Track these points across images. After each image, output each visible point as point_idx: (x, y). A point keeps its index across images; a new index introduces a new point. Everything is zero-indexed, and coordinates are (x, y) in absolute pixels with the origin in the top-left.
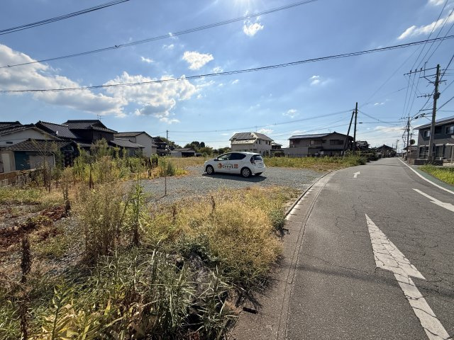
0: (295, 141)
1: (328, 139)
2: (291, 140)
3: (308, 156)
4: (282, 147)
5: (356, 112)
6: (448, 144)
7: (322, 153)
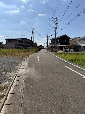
0: (9, 41)
1: (24, 41)
2: (7, 40)
3: (16, 48)
4: (3, 43)
5: (33, 30)
6: (58, 45)
7: (22, 47)
